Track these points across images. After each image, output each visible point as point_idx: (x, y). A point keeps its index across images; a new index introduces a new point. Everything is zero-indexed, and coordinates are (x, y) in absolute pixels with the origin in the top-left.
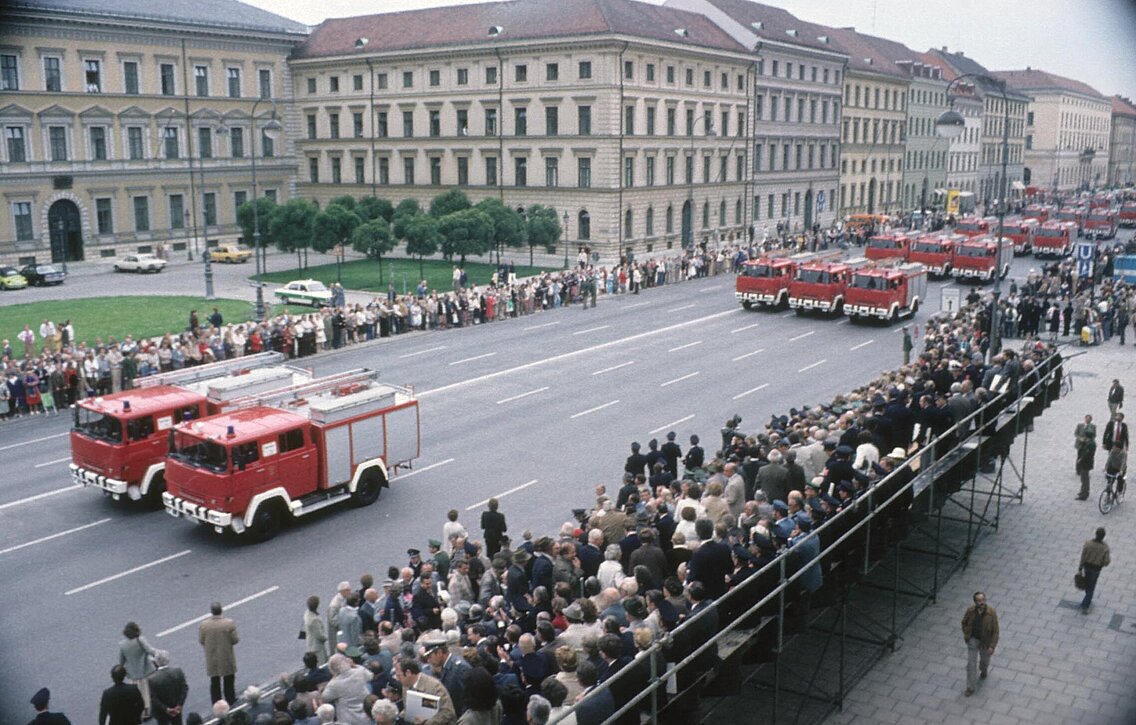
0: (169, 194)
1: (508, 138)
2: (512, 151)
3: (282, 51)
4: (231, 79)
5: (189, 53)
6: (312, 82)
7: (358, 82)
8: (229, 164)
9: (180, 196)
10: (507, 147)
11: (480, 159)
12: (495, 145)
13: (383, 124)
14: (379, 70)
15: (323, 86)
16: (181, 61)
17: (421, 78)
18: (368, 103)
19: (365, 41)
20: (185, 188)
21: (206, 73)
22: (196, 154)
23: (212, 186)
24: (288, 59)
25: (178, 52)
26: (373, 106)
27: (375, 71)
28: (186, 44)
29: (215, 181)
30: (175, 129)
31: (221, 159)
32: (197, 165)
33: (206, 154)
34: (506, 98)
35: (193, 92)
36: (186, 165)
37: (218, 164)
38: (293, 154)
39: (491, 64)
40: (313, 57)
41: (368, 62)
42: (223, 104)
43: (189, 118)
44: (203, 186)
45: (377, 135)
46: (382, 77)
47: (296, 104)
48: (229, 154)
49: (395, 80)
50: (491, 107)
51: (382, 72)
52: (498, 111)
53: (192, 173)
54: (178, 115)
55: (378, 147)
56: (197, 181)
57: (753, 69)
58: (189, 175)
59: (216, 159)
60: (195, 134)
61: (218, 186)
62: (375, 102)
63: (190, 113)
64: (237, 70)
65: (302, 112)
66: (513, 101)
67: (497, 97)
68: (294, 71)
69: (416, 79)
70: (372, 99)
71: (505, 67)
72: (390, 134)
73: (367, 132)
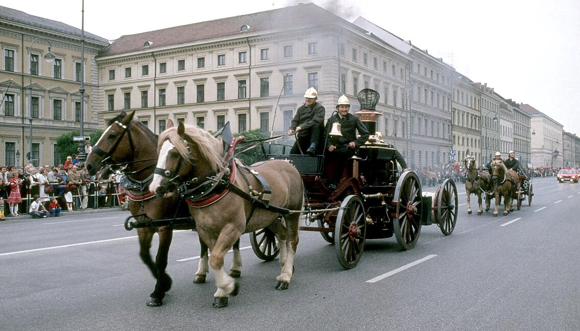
0: (5, 141)
1: (256, 99)
2: (258, 108)
3: (92, 51)
4: (55, 66)
5: (26, 44)
6: (112, 72)
7: (145, 69)
8: (51, 124)
9: (13, 144)
10: (254, 106)
11: (234, 115)
12: (246, 105)
13: (163, 97)
14: (160, 60)
15: (120, 74)
16: (20, 50)
17: (191, 63)
18: (152, 84)
19: (151, 43)
20: (18, 137)
21: (37, 60)
22: (28, 114)
23: (37, 138)
24: (96, 57)
25: (18, 42)
26: (155, 85)
27: (157, 61)
28: (25, 38)
29: (39, 135)
30: (12, 96)
31: (46, 120)
32: (27, 122)
33: (35, 116)
34: (253, 72)
35: (28, 71)
36: (19, 122)
37: (43, 123)
38: (96, 122)
39: (242, 50)
40: (114, 54)
41: (153, 55)
42: (48, 82)
43: (23, 89)
44: (32, 138)
45: (157, 105)
46: (163, 65)
47: (100, 88)
48: (51, 117)
49: (172, 66)
50: (242, 79)
51: (163, 61)
52: (248, 82)
53: (23, 127)
54: (17, 87)
55: (158, 112)
56: (27, 134)
57: (408, 67)
58: (21, 129)
59: (41, 120)
60: (28, 101)
61: (43, 139)
62: (157, 82)
63: (24, 86)
64: (60, 61)
65: (104, 93)
66: (258, 73)
67: (248, 71)
68: (100, 65)
69: (187, 64)
70: (155, 80)
71: (253, 52)
72: (167, 103)
73: (151, 104)
